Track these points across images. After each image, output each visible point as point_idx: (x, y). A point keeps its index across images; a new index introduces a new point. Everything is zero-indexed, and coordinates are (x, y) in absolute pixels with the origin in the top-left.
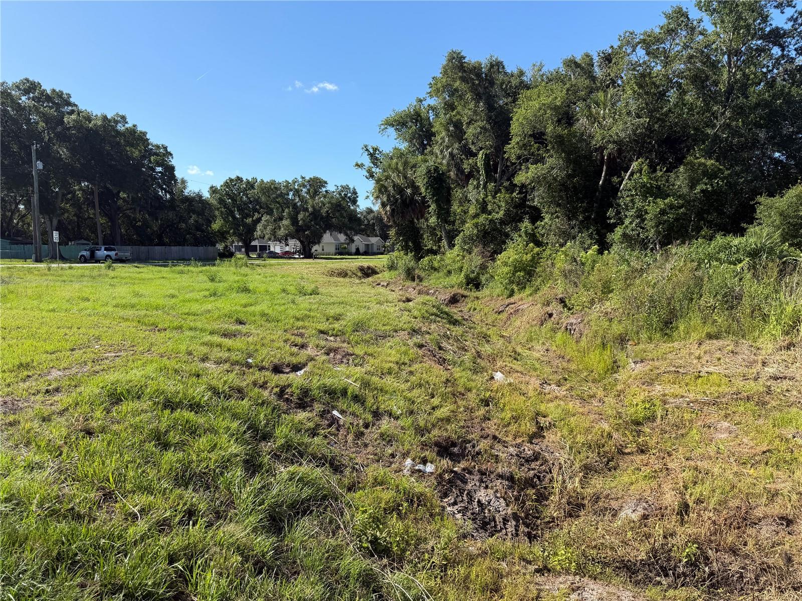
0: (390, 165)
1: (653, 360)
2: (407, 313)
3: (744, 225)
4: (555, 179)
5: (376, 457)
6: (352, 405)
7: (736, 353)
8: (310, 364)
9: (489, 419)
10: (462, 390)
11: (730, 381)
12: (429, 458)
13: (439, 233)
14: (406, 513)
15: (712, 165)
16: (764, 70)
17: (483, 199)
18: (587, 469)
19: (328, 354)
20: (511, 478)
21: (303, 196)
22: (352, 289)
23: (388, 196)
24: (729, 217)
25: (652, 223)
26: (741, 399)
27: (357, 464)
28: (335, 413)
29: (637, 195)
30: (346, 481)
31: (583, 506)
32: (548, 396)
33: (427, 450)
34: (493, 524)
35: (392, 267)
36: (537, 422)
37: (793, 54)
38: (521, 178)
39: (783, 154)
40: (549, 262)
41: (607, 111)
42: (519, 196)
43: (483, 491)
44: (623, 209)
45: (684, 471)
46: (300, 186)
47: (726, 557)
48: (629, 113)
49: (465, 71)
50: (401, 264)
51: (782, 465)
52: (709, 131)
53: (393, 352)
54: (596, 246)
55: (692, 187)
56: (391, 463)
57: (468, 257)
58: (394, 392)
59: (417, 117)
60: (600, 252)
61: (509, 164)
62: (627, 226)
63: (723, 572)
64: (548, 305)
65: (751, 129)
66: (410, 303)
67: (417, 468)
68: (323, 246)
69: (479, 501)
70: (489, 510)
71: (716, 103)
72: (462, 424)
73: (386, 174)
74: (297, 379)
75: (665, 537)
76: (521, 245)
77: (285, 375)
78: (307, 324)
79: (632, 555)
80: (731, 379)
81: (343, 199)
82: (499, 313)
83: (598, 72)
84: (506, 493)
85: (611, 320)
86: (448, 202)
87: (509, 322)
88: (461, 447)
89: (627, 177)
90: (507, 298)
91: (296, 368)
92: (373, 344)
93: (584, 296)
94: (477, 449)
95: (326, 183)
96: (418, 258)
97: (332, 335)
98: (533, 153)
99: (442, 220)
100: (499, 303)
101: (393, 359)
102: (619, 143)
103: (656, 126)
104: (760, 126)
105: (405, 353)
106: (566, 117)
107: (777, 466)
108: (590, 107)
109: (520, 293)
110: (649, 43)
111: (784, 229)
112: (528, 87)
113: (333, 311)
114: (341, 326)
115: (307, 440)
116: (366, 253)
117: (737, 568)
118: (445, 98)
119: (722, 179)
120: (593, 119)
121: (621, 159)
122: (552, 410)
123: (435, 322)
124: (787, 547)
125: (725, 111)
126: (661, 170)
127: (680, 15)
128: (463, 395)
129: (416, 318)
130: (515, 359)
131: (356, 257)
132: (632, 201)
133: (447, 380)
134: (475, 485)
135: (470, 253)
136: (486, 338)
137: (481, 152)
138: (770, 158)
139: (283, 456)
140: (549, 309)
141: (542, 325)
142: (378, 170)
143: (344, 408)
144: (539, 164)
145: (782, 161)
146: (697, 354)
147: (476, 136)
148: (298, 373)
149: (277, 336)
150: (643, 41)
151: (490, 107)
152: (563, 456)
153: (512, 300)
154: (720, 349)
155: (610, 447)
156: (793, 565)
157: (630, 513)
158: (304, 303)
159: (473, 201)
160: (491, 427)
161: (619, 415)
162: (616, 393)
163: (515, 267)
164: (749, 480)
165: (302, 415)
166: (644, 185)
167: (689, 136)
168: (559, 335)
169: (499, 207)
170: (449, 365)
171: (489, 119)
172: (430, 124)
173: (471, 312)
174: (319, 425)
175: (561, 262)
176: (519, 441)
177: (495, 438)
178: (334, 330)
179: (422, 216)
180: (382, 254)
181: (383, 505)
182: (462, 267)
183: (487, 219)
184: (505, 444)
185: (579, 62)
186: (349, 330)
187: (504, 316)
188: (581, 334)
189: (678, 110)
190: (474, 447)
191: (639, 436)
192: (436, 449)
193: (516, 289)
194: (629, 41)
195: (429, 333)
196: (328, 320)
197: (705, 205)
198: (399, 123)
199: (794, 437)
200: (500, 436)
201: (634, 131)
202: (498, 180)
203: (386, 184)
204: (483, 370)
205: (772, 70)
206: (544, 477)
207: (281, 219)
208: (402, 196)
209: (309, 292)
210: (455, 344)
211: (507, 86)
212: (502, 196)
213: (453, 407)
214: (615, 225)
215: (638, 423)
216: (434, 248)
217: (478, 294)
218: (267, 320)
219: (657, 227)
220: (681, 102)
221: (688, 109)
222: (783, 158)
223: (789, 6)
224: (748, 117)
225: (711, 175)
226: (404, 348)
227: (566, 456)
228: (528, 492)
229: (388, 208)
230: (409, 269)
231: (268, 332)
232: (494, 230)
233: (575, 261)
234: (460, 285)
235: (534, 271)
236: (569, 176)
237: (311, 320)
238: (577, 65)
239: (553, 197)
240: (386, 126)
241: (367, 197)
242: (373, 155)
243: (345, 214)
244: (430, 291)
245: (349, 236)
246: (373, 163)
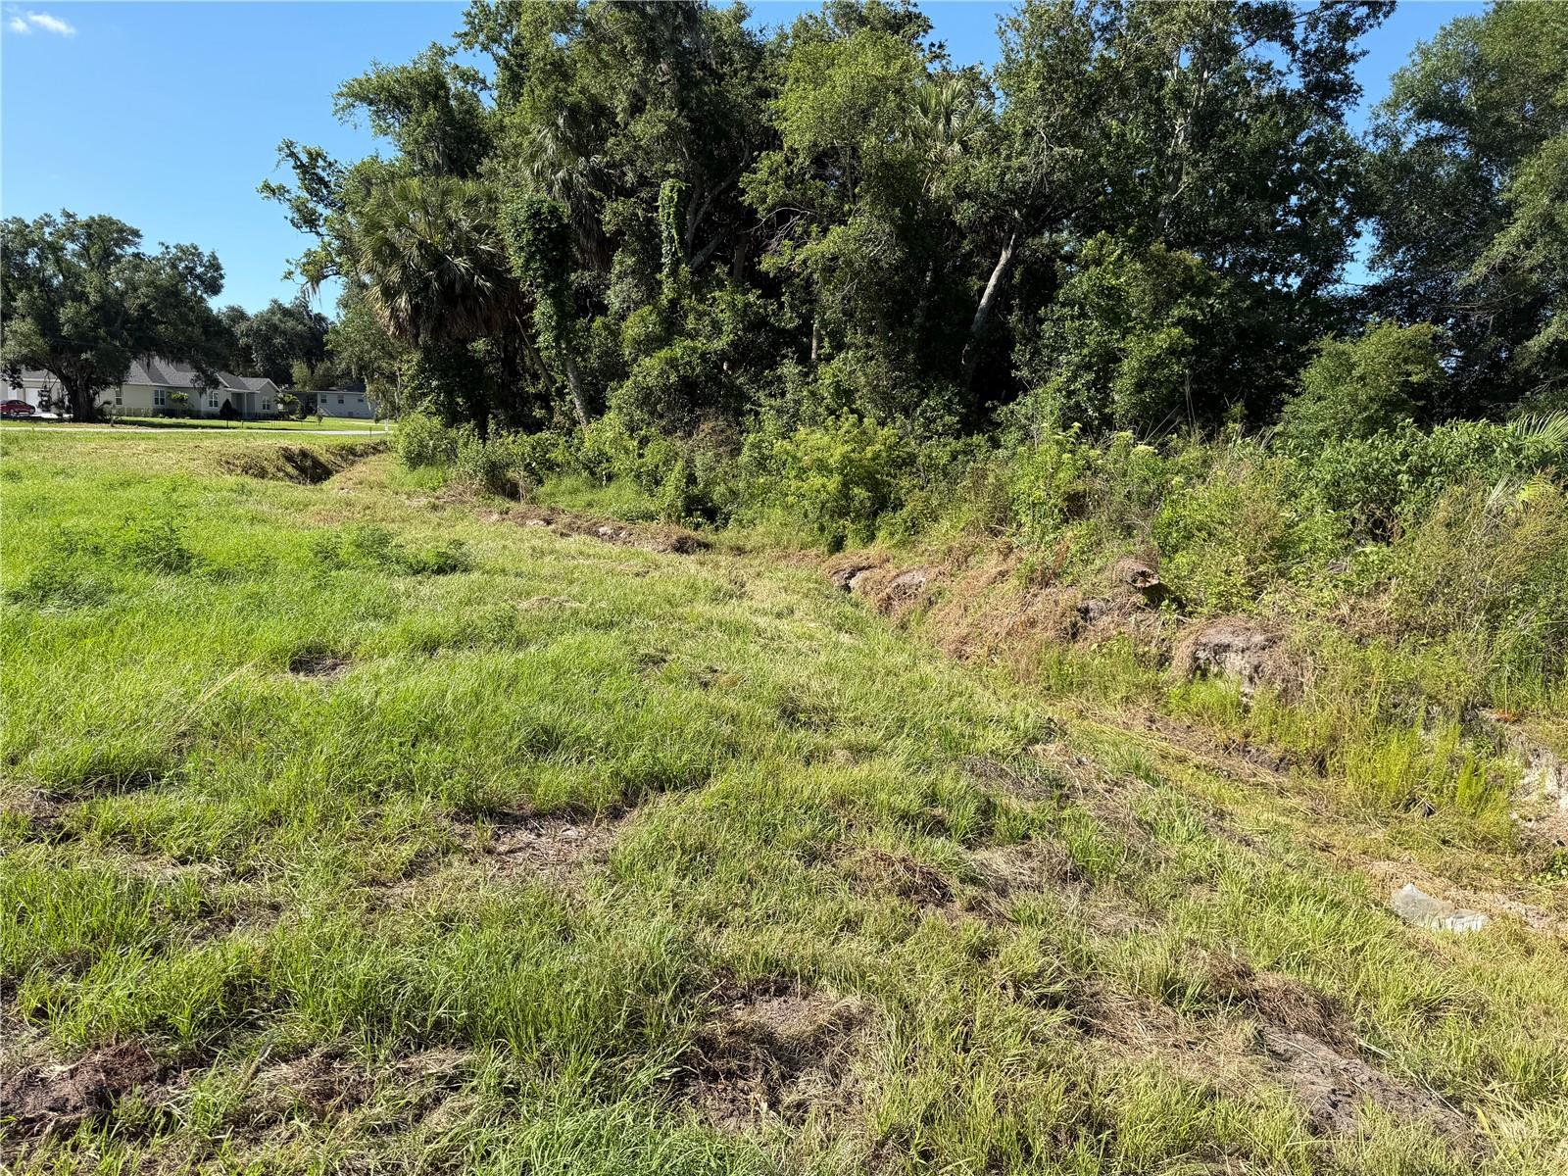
15: (1199, 266)
21: (68, 262)
23: (404, 271)
35: (421, 457)
38: (774, 260)
46: (58, 234)
55: (1160, 310)
59: (432, 89)
73: (392, 212)
81: (183, 278)
95: (136, 233)
98: (811, 199)
99: (570, 342)
109: (862, 539)
131: (224, 423)
137: (667, 184)
142: (321, 208)
169: (716, 324)
171: (685, 106)
180: (276, 418)
193: (850, 528)
198: (388, 97)
208: (440, 275)
229: (402, 302)
230: (493, 467)
234: (673, 515)
240: (350, 100)
241: (289, 275)
242: (310, 169)
243: (192, 317)
244: (601, 530)
245: (204, 372)
246: (307, 190)
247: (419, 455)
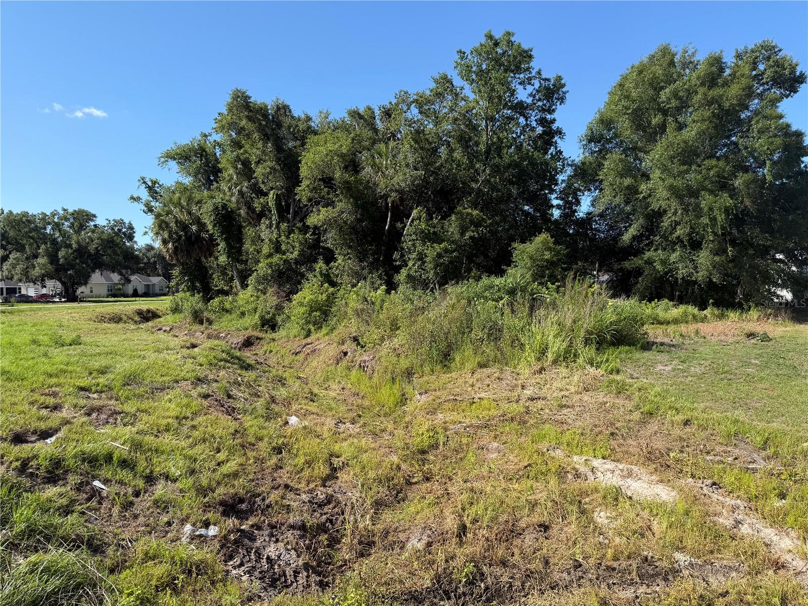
0: (171, 199)
1: (435, 390)
2: (191, 361)
3: (504, 267)
4: (345, 222)
5: (149, 529)
6: (119, 472)
7: (502, 379)
8: (65, 429)
9: (281, 468)
10: (253, 440)
11: (498, 404)
12: (212, 521)
13: (230, 273)
14: (183, 586)
15: (477, 215)
16: (514, 135)
17: (276, 239)
18: (379, 505)
19: (89, 415)
20: (303, 527)
21: (65, 231)
22: (124, 337)
23: (170, 233)
24: (492, 260)
25: (431, 266)
26: (506, 420)
27: (123, 540)
28: (97, 483)
29: (417, 240)
30: (108, 562)
31: (374, 543)
32: (342, 436)
33: (210, 511)
34: (283, 579)
35: (176, 310)
36: (331, 464)
37: (534, 124)
38: (312, 220)
39: (531, 208)
40: (343, 302)
41: (389, 162)
42: (312, 237)
43: (273, 545)
44: (406, 252)
45: (462, 494)
46: (60, 218)
47: (498, 570)
48: (407, 165)
49: (251, 111)
50: (186, 306)
51: (540, 476)
52: (474, 185)
53: (173, 406)
54: (384, 287)
55: (462, 234)
56: (167, 532)
57: (262, 297)
58: (173, 451)
59: (202, 152)
60: (388, 292)
61: (301, 205)
62: (410, 268)
63: (496, 585)
64: (343, 343)
65: (506, 185)
66: (196, 350)
67: (198, 533)
68: (91, 288)
69: (268, 558)
70: (279, 565)
71: (478, 161)
72: (251, 478)
73: (167, 209)
74: (46, 448)
75: (447, 561)
76: (316, 285)
77: (29, 445)
78: (62, 380)
79: (418, 584)
80: (498, 403)
81: (117, 234)
82: (296, 354)
83: (380, 125)
84: (297, 543)
85: (398, 355)
86: (240, 240)
87: (306, 363)
88: (249, 503)
89: (408, 224)
90: (305, 338)
91: (45, 435)
92: (148, 398)
93: (374, 334)
94: (267, 502)
95: (94, 216)
96: (207, 299)
97: (96, 392)
98: (323, 196)
99: (233, 258)
100: (296, 344)
101: (173, 414)
102: (400, 192)
103: (431, 178)
104: (512, 183)
105: (187, 406)
106: (353, 166)
107: (536, 478)
108: (374, 157)
109: (317, 333)
110: (421, 103)
111: (534, 271)
112: (315, 133)
113: (96, 364)
114: (108, 380)
115: (57, 520)
116: (146, 295)
117: (507, 579)
118: (231, 135)
119: (486, 227)
120: (377, 168)
121: (403, 207)
122: (345, 449)
123: (224, 368)
124: (545, 551)
125: (485, 168)
126: (436, 218)
127: (445, 81)
128: (254, 445)
129: (201, 365)
130: (311, 400)
132: (413, 245)
133: (236, 431)
134: (265, 540)
135: (265, 294)
136: (282, 381)
137: (272, 192)
138: (522, 210)
139: (24, 544)
140: (344, 348)
141: (338, 364)
142: (157, 204)
143: (109, 476)
144: (330, 208)
145: (530, 213)
146: (471, 382)
147: (266, 176)
148: (48, 441)
149: (21, 398)
150: (416, 101)
151: (279, 148)
152: (354, 495)
153: (309, 340)
154: (488, 377)
155: (399, 479)
156: (550, 566)
157: (416, 543)
158: (59, 356)
159: (267, 240)
160: (284, 477)
161: (407, 446)
162: (405, 425)
163: (311, 307)
164: (515, 494)
165: (51, 491)
166: (422, 232)
167: (458, 189)
168: (354, 372)
169: (293, 247)
170: (239, 414)
171: (278, 160)
172: (217, 160)
173: (267, 355)
174: (75, 500)
175: (354, 302)
176: (312, 486)
177: (287, 486)
178: (98, 385)
179: (211, 255)
180: (165, 295)
181: (154, 583)
182: (256, 308)
183: (282, 259)
184: (297, 491)
185: (362, 114)
186: (118, 384)
187: (301, 357)
188: (373, 370)
189: (448, 165)
190: (264, 500)
191: (424, 465)
192: (221, 509)
193: (312, 328)
194: (404, 99)
195: (216, 381)
196: (91, 374)
197: (473, 250)
198: (183, 156)
199: (548, 450)
200: (292, 484)
201: (413, 182)
202: (291, 220)
203: (167, 219)
204: (279, 415)
205: (520, 137)
206: (337, 519)
207: (36, 256)
208: (186, 233)
209: (68, 342)
210: (247, 390)
211: (294, 130)
212: (296, 236)
213: (242, 460)
214: (400, 267)
215: (423, 452)
216: (225, 288)
217: (274, 335)
218: (8, 379)
219: (436, 268)
220: (450, 159)
221: (456, 165)
222: (531, 210)
223: (529, 84)
224: (503, 174)
225: (477, 224)
226: (185, 401)
227: (358, 495)
228: (320, 538)
229: (170, 245)
230: (196, 312)
231: (8, 393)
232: (289, 270)
233: (366, 301)
234: (255, 327)
235: (330, 311)
236: (359, 221)
237: (69, 376)
238: (361, 117)
239: (345, 239)
240: (166, 159)
241: (146, 233)
242: (152, 189)
243: (119, 252)
244: (221, 335)
245: (124, 276)
246: (151, 196)
247: (176, 309)
